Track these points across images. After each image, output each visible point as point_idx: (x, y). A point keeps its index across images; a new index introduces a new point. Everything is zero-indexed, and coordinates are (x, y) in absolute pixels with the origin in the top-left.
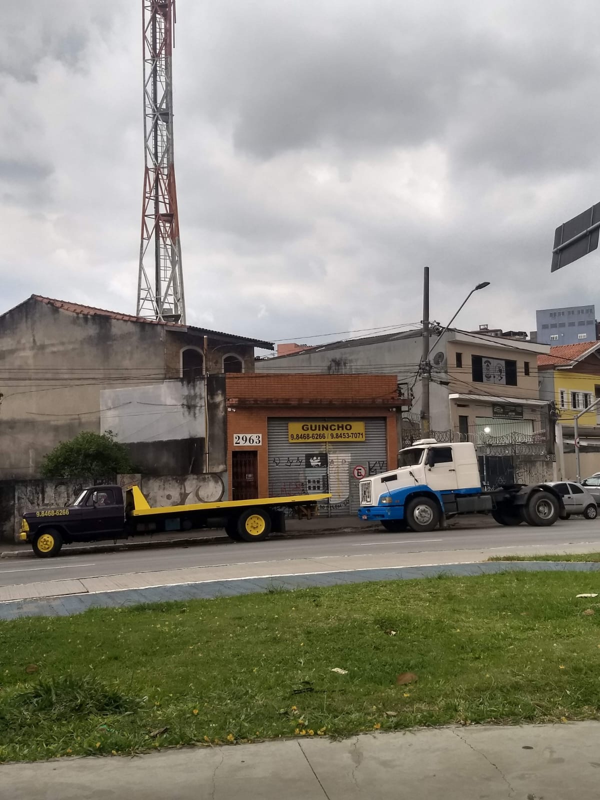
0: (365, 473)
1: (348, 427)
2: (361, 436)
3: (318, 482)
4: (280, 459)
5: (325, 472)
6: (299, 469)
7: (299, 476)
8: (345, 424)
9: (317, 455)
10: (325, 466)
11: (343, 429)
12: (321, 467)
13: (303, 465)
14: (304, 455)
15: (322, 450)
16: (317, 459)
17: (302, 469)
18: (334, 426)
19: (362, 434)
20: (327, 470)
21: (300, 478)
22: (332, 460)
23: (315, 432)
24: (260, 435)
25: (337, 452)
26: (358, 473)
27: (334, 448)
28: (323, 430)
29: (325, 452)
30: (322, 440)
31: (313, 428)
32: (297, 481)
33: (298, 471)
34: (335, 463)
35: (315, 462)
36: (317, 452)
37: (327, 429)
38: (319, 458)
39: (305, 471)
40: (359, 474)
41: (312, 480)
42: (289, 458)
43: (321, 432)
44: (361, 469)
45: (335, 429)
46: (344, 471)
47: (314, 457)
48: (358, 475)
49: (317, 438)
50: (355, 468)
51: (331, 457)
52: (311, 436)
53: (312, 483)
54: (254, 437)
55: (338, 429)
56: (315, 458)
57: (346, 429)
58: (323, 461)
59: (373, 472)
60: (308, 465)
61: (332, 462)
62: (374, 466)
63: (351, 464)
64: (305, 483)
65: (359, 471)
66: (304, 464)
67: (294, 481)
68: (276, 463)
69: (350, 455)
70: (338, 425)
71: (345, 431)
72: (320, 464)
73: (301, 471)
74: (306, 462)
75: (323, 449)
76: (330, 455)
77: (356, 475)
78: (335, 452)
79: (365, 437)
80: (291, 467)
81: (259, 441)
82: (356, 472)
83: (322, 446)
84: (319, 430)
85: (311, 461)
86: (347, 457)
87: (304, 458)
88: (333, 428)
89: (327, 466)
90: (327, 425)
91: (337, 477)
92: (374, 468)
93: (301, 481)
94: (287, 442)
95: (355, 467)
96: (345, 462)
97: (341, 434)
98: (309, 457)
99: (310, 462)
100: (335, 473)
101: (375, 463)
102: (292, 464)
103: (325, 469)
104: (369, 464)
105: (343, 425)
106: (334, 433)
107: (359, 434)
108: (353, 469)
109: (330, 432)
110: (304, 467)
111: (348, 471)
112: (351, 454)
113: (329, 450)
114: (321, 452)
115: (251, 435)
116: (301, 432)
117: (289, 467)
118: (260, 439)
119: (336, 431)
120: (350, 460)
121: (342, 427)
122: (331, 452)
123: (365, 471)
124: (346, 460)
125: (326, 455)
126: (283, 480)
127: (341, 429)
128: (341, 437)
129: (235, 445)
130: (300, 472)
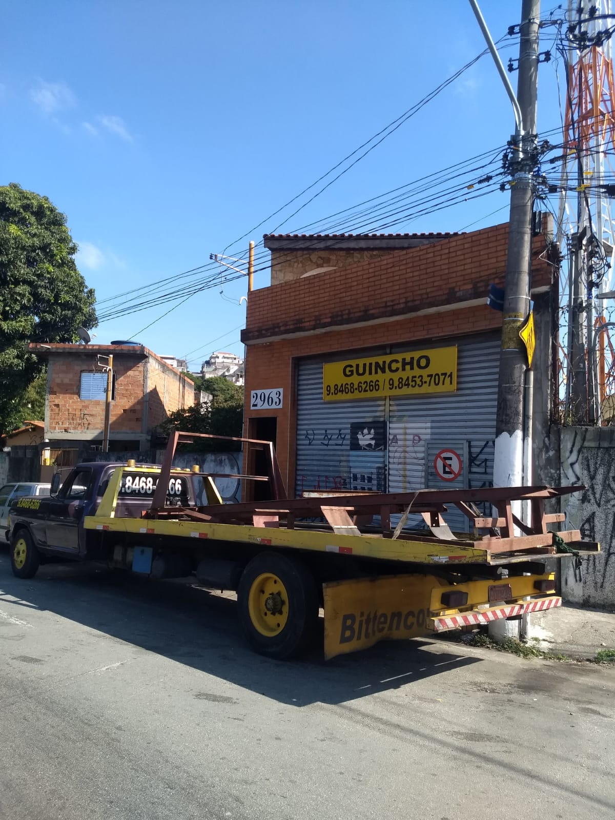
0: (461, 468)
1: (423, 362)
2: (448, 380)
3: (370, 479)
4: (315, 432)
5: (382, 460)
6: (340, 453)
7: (340, 466)
8: (416, 355)
9: (369, 426)
10: (383, 447)
11: (412, 368)
12: (374, 450)
13: (347, 445)
14: (349, 426)
15: (378, 414)
16: (369, 433)
17: (344, 453)
18: (397, 361)
19: (451, 376)
20: (384, 457)
21: (341, 469)
22: (395, 436)
23: (362, 379)
24: (281, 390)
25: (405, 419)
26: (444, 467)
27: (399, 411)
28: (376, 372)
29: (382, 419)
30: (375, 394)
31: (361, 371)
32: (337, 474)
33: (339, 456)
34: (400, 443)
35: (365, 438)
36: (370, 420)
37: (384, 371)
38: (372, 431)
39: (349, 456)
40: (447, 469)
41: (359, 476)
42: (326, 431)
43: (374, 377)
44: (450, 459)
45: (397, 369)
46: (415, 461)
47: (364, 428)
48: (445, 472)
49: (366, 391)
50: (438, 456)
51: (395, 429)
52: (356, 386)
53: (359, 481)
54: (273, 393)
55: (404, 369)
56: (366, 431)
57: (420, 367)
58: (378, 437)
59: (479, 466)
60: (355, 446)
61: (395, 439)
62: (481, 452)
63: (429, 445)
64: (348, 480)
65: (448, 462)
66: (348, 442)
67: (332, 474)
68: (310, 439)
69: (429, 425)
70: (404, 360)
71: (417, 372)
72: (373, 442)
73: (343, 456)
74: (351, 438)
75: (379, 412)
76: (391, 425)
77: (441, 471)
78: (400, 419)
79: (458, 383)
80: (329, 447)
81: (280, 400)
82: (440, 463)
83: (379, 406)
84: (370, 373)
85: (360, 436)
86: (423, 428)
87: (349, 431)
88: (394, 366)
89: (385, 448)
90: (384, 362)
91: (402, 472)
92: (482, 457)
93: (342, 475)
94: (322, 401)
95: (437, 452)
96: (420, 439)
97: (408, 378)
98: (357, 428)
99: (358, 439)
100: (399, 464)
101: (483, 443)
102: (331, 442)
103: (381, 454)
104: (470, 447)
105: (412, 359)
106: (395, 377)
107: (445, 374)
108: (434, 458)
109: (388, 375)
110: (348, 448)
111: (423, 462)
112: (433, 422)
113: (391, 414)
114: (377, 419)
115: (270, 390)
116: (342, 380)
117: (325, 447)
118: (281, 397)
119: (400, 374)
120: (428, 437)
121: (411, 364)
122: (395, 419)
123: (461, 462)
124: (422, 437)
125: (384, 423)
126: (318, 471)
127: (408, 367)
128: (408, 385)
129: (252, 408)
130: (342, 458)
